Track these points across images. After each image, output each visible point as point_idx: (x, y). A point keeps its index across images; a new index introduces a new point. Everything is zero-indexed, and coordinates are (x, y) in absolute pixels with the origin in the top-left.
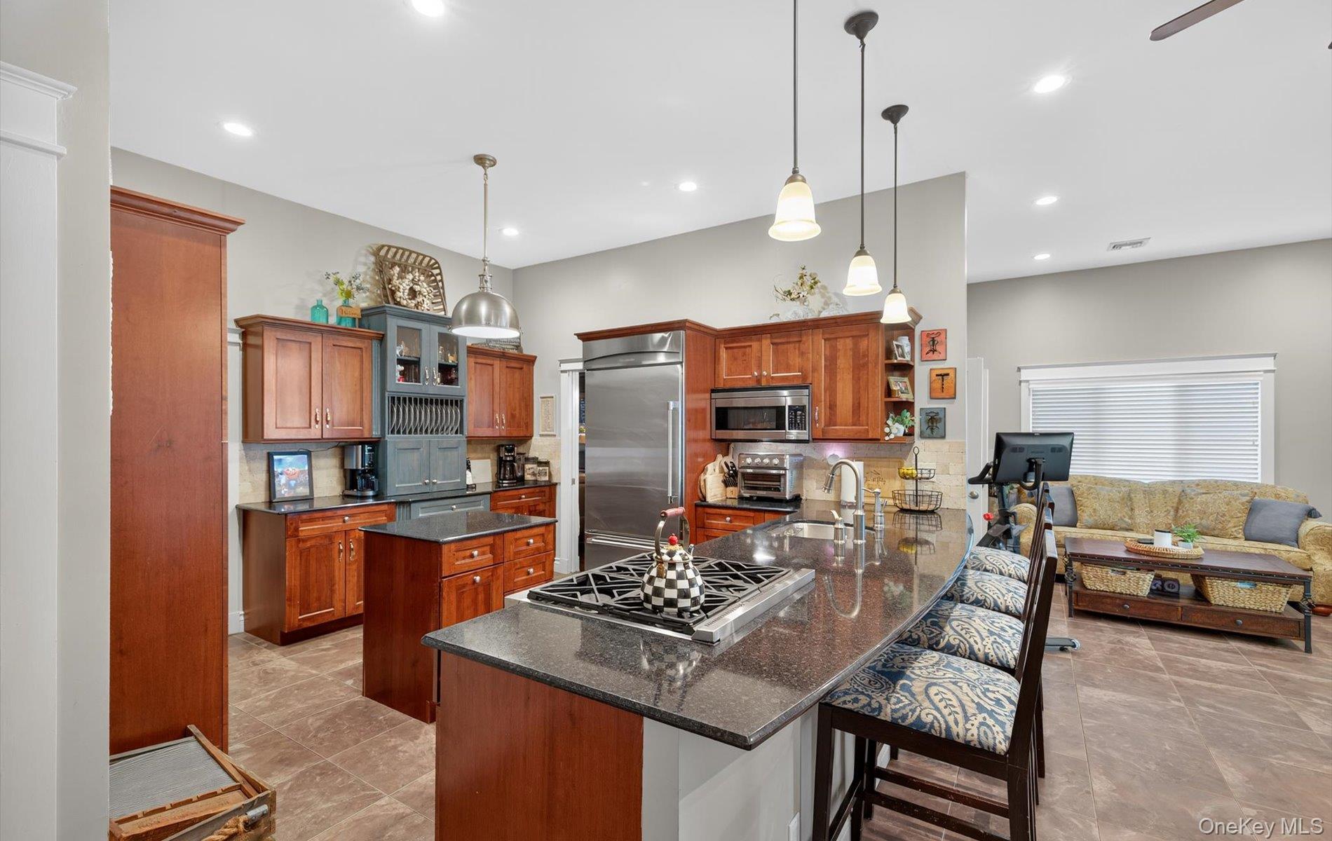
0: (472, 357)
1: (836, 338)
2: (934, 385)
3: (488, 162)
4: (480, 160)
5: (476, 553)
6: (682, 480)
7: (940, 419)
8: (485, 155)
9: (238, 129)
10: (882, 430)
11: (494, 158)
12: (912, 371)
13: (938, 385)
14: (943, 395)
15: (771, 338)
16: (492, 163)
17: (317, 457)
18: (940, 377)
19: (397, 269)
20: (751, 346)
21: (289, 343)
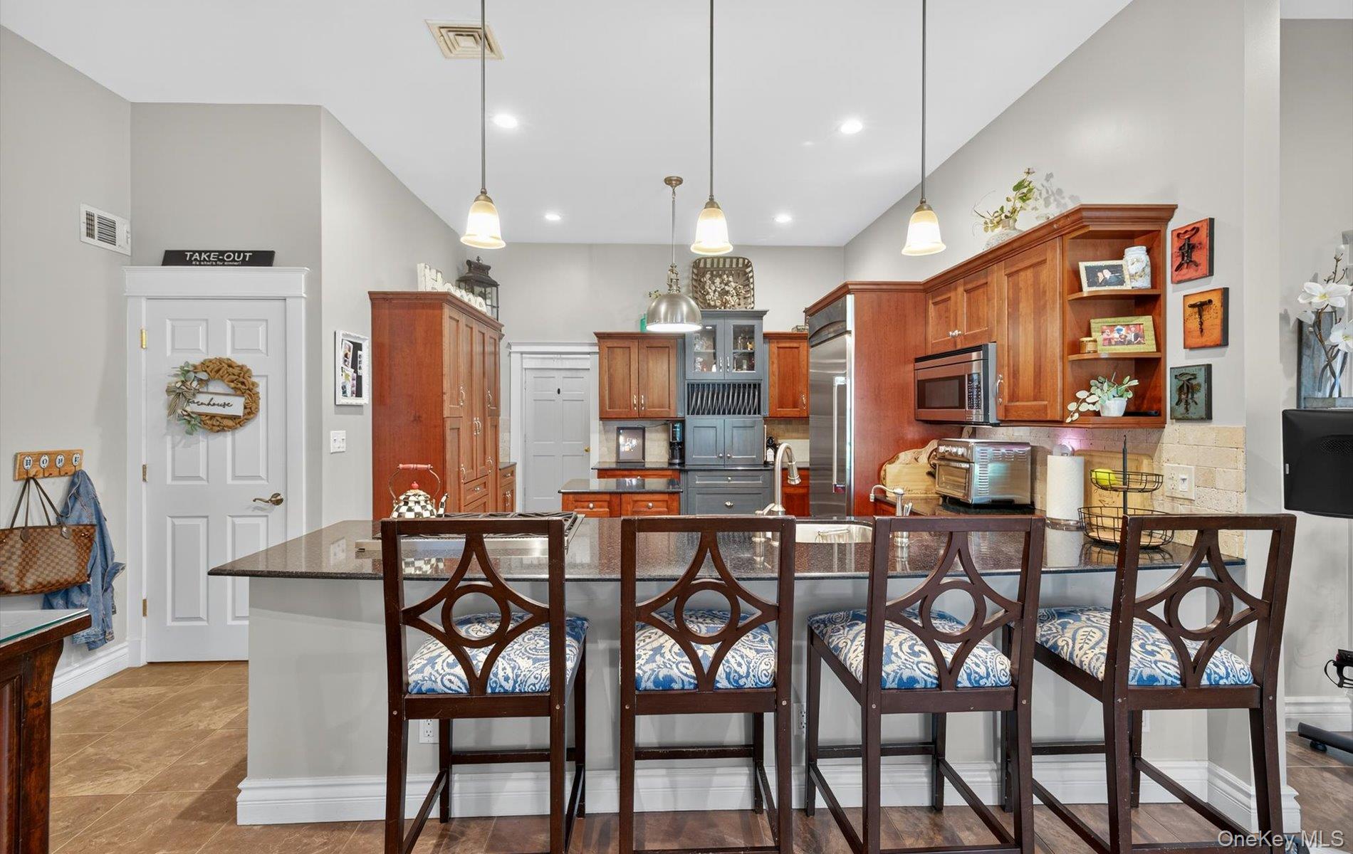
0: (773, 343)
1: (1017, 272)
2: (1189, 325)
3: (674, 182)
4: (668, 181)
5: (591, 505)
6: (851, 467)
7: (1199, 385)
8: (670, 177)
9: (553, 217)
10: (1064, 407)
11: (678, 177)
12: (1158, 303)
13: (1194, 324)
14: (1204, 340)
15: (965, 284)
16: (678, 183)
17: (651, 432)
18: (1196, 309)
19: (708, 276)
20: (949, 298)
21: (615, 349)
